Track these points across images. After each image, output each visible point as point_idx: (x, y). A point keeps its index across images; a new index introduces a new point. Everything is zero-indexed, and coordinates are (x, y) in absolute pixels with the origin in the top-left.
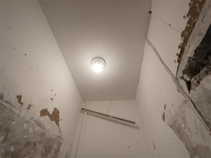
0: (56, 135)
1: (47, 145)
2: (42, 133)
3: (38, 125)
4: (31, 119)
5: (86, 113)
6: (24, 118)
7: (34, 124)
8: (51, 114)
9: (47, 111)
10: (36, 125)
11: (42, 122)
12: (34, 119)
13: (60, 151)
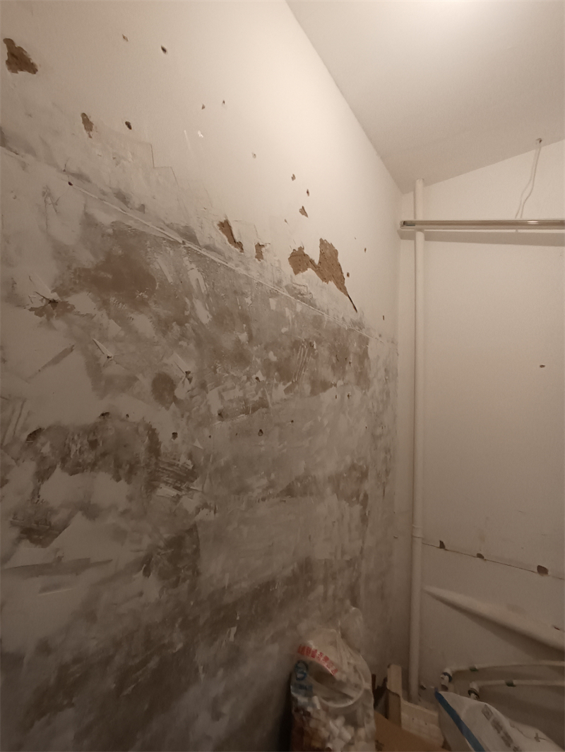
0: (348, 320)
1: (336, 344)
2: (315, 317)
3: (298, 298)
4: (277, 285)
6: (262, 285)
7: (289, 296)
8: (317, 262)
9: (305, 255)
10: (293, 298)
11: (304, 290)
12: (284, 284)
13: (368, 358)
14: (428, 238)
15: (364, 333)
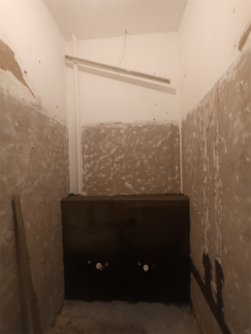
0: (28, 101)
1: (18, 115)
5: (75, 66)
14: (80, 69)
15: (42, 112)
